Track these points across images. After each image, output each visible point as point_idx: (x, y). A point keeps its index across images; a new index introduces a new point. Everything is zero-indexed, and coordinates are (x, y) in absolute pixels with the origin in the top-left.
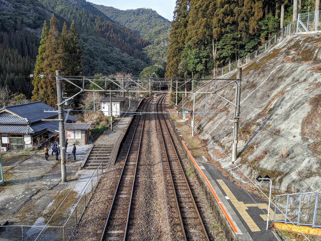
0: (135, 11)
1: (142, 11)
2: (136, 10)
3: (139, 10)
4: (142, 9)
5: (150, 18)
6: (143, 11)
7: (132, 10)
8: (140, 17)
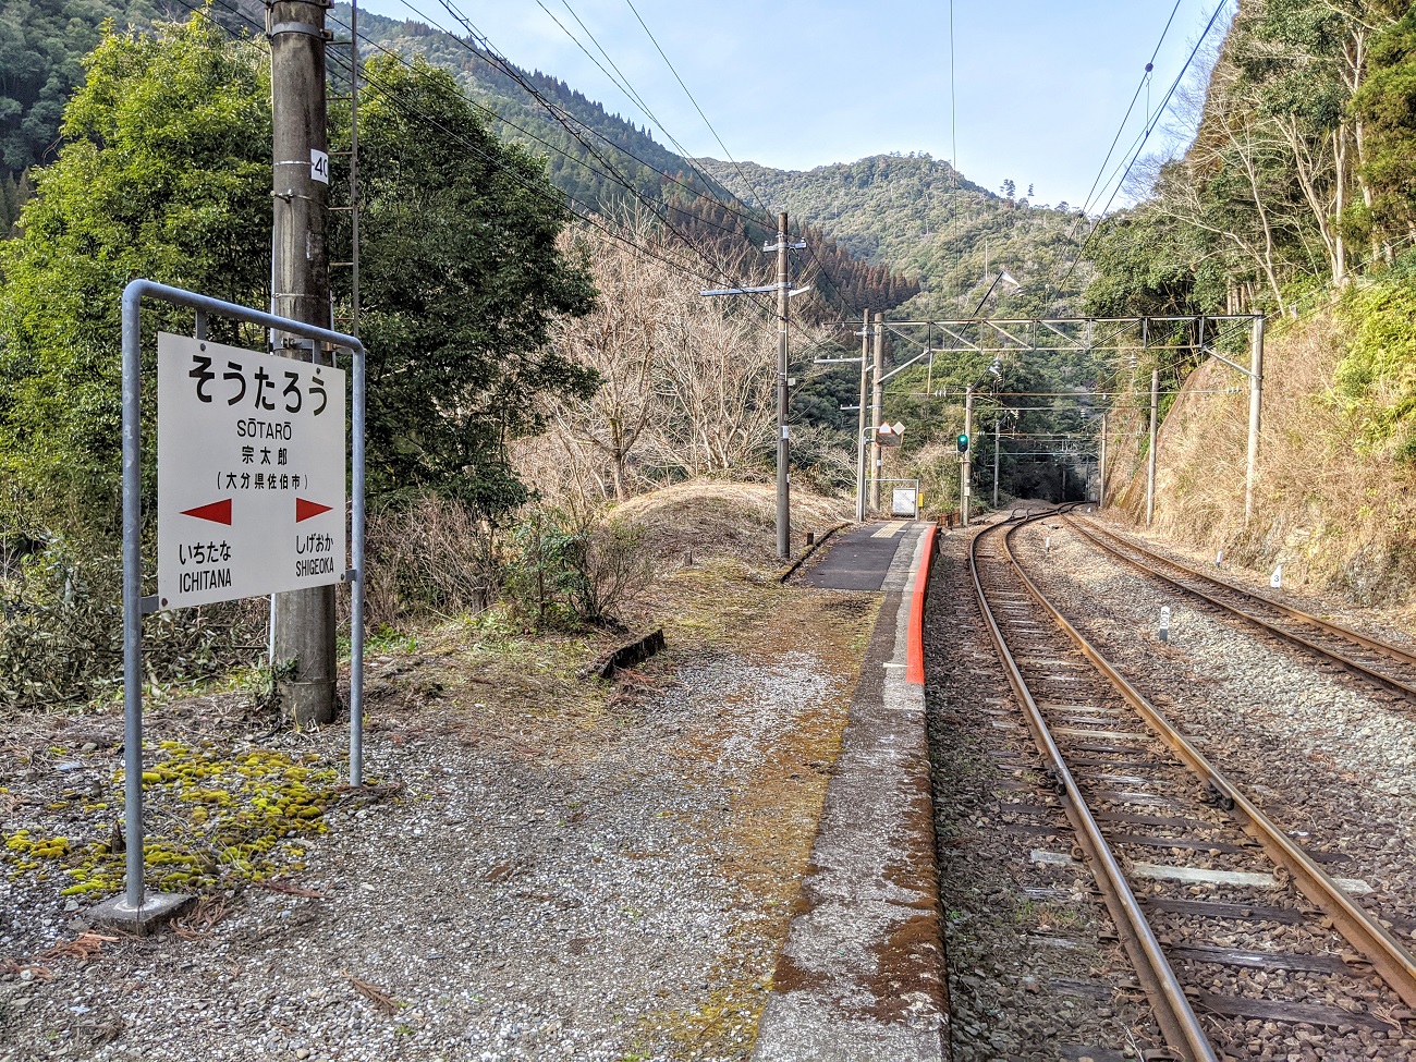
0: (854, 170)
1: (882, 166)
2: (859, 165)
3: (871, 163)
4: (886, 158)
5: (921, 192)
6: (888, 166)
7: (839, 167)
8: (876, 191)
